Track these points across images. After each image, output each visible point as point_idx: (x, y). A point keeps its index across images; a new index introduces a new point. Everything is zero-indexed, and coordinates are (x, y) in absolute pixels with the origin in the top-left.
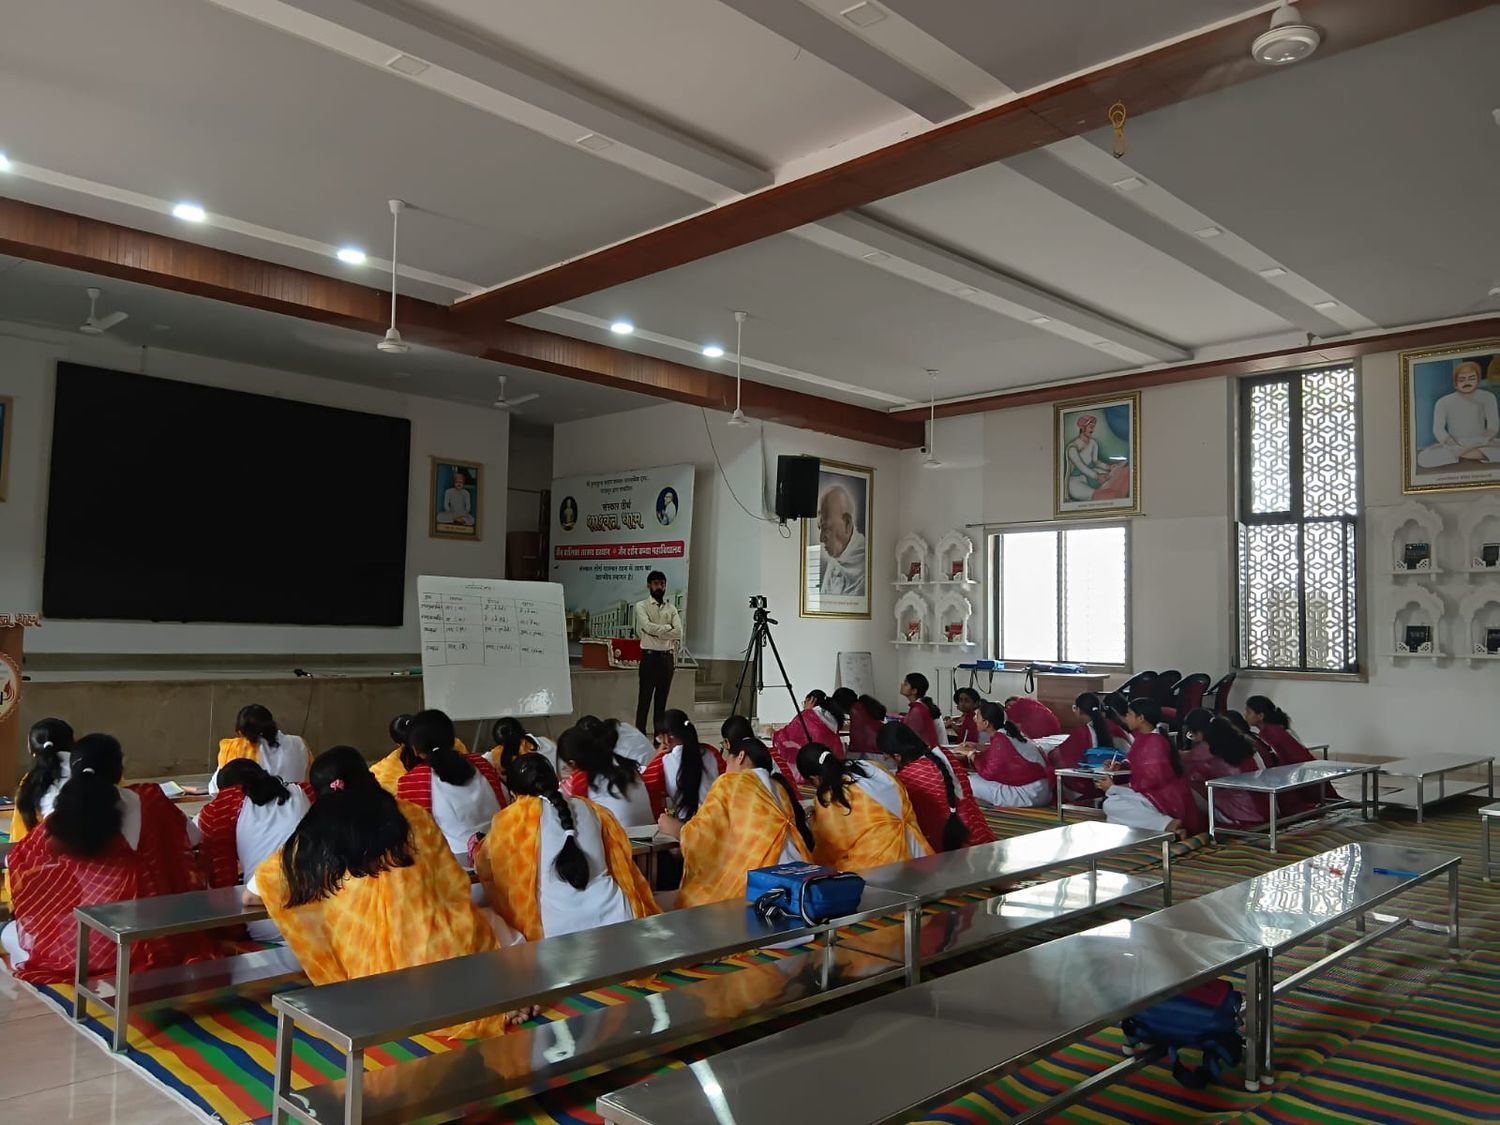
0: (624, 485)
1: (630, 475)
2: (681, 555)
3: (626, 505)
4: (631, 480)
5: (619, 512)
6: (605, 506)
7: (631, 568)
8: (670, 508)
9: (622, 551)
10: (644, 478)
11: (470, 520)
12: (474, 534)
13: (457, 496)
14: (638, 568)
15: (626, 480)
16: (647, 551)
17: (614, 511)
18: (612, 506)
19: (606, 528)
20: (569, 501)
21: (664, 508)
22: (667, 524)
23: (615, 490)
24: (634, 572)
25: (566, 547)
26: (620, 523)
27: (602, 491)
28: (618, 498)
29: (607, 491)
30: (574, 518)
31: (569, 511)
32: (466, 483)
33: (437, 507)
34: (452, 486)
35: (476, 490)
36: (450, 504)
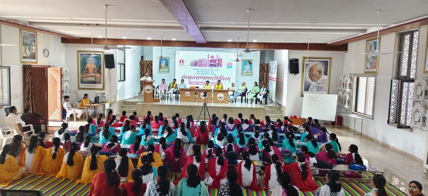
8: (275, 70)
11: (250, 72)
13: (248, 67)
16: (274, 80)
17: (272, 70)
22: (275, 74)
25: (270, 77)
26: (273, 73)
28: (273, 67)
32: (249, 64)
33: (243, 69)
34: (246, 65)
35: (252, 65)
36: (246, 69)
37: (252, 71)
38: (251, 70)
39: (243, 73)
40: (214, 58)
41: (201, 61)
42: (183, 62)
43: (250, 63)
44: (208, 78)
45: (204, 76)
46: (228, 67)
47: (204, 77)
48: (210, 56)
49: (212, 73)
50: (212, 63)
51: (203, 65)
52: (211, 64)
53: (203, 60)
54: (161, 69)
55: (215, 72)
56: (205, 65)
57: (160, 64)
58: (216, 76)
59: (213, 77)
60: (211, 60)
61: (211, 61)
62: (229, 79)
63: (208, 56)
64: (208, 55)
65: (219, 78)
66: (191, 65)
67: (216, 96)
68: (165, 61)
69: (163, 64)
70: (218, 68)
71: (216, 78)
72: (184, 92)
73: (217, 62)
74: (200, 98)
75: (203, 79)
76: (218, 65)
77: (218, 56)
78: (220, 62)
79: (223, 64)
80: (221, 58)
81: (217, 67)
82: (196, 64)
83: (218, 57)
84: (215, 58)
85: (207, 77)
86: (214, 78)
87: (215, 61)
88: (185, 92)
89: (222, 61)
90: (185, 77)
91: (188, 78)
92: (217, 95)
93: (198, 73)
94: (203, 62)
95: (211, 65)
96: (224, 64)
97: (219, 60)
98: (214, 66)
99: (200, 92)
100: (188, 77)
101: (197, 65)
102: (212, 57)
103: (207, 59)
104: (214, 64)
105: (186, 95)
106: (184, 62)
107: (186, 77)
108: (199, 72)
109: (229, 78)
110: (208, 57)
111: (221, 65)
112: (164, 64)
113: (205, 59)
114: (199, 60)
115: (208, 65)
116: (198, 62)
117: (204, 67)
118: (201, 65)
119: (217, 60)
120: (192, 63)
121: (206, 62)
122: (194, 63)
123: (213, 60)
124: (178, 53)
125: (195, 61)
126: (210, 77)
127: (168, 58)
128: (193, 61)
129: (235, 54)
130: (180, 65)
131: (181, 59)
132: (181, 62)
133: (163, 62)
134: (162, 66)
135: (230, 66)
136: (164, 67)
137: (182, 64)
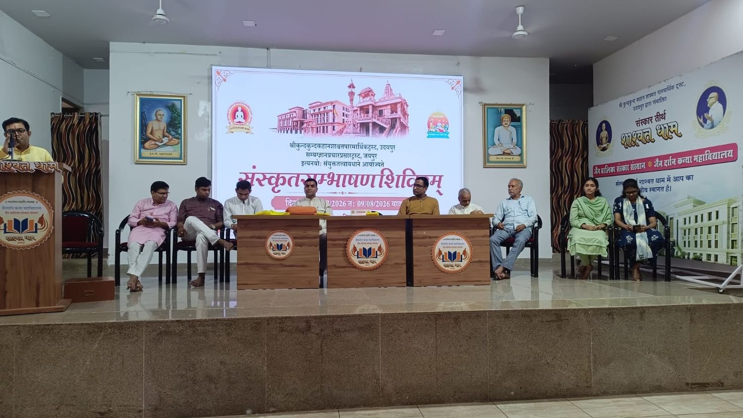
0: (657, 97)
1: (664, 85)
2: (734, 159)
3: (660, 116)
4: (665, 90)
5: (653, 126)
6: (638, 123)
7: (669, 180)
9: (658, 163)
10: (681, 84)
11: (517, 151)
12: (522, 161)
13: (505, 133)
14: (676, 179)
15: (659, 92)
16: (688, 159)
17: (647, 126)
18: (645, 121)
19: (640, 143)
20: (604, 125)
21: (707, 110)
22: (712, 127)
23: (647, 104)
24: (672, 184)
25: (603, 166)
26: (655, 136)
27: (635, 108)
28: (652, 111)
29: (641, 106)
30: (609, 139)
31: (604, 134)
32: (512, 121)
33: (488, 142)
34: (500, 125)
35: (521, 126)
36: (499, 140)
37: (521, 148)
38: (519, 144)
39: (492, 159)
40: (377, 98)
41: (322, 110)
42: (245, 116)
43: (516, 119)
44: (352, 181)
45: (337, 170)
46: (431, 134)
47: (336, 178)
48: (357, 91)
49: (369, 160)
50: (371, 118)
51: (330, 128)
52: (362, 125)
53: (330, 107)
54: (147, 145)
55: (383, 156)
56: (338, 128)
57: (144, 126)
58: (387, 173)
59: (374, 176)
60: (362, 108)
61: (364, 109)
62: (436, 184)
63: (350, 90)
64: (352, 86)
65: (399, 177)
66: (282, 129)
67: (431, 251)
68: (164, 114)
69: (158, 125)
70: (394, 139)
71: (385, 179)
72: (257, 233)
73: (387, 113)
74: (345, 264)
75: (335, 183)
76: (393, 127)
77: (388, 89)
78: (399, 114)
79: (411, 122)
80: (404, 97)
81: (389, 134)
82: (302, 123)
83: (392, 94)
84: (379, 97)
85: (348, 177)
86: (378, 179)
87: (381, 112)
88: (266, 238)
89: (409, 111)
90: (256, 176)
91: (270, 183)
92: (433, 244)
93: (312, 159)
94: (331, 114)
95: (365, 127)
96: (417, 120)
97: (394, 108)
98: (377, 129)
99: (345, 234)
100: (268, 176)
101: (305, 126)
102: (368, 93)
103: (348, 103)
104: (374, 124)
105: (271, 252)
106: (250, 115)
107: (261, 177)
108: (315, 154)
109: (437, 179)
110: (352, 94)
111: (404, 127)
112: (163, 125)
113: (339, 103)
114: (314, 107)
115: (350, 125)
116: (308, 115)
117: (335, 134)
118: (324, 127)
119: (389, 107)
120: (282, 119)
121: (344, 116)
122: (295, 119)
123: (370, 107)
124: (224, 77)
125: (297, 111)
126: (360, 177)
127: (181, 100)
128: (289, 111)
129: (458, 82)
130: (235, 126)
131: (237, 104)
132: (236, 117)
133: (159, 117)
134: (152, 133)
135: (442, 131)
136: (161, 136)
137: (239, 122)
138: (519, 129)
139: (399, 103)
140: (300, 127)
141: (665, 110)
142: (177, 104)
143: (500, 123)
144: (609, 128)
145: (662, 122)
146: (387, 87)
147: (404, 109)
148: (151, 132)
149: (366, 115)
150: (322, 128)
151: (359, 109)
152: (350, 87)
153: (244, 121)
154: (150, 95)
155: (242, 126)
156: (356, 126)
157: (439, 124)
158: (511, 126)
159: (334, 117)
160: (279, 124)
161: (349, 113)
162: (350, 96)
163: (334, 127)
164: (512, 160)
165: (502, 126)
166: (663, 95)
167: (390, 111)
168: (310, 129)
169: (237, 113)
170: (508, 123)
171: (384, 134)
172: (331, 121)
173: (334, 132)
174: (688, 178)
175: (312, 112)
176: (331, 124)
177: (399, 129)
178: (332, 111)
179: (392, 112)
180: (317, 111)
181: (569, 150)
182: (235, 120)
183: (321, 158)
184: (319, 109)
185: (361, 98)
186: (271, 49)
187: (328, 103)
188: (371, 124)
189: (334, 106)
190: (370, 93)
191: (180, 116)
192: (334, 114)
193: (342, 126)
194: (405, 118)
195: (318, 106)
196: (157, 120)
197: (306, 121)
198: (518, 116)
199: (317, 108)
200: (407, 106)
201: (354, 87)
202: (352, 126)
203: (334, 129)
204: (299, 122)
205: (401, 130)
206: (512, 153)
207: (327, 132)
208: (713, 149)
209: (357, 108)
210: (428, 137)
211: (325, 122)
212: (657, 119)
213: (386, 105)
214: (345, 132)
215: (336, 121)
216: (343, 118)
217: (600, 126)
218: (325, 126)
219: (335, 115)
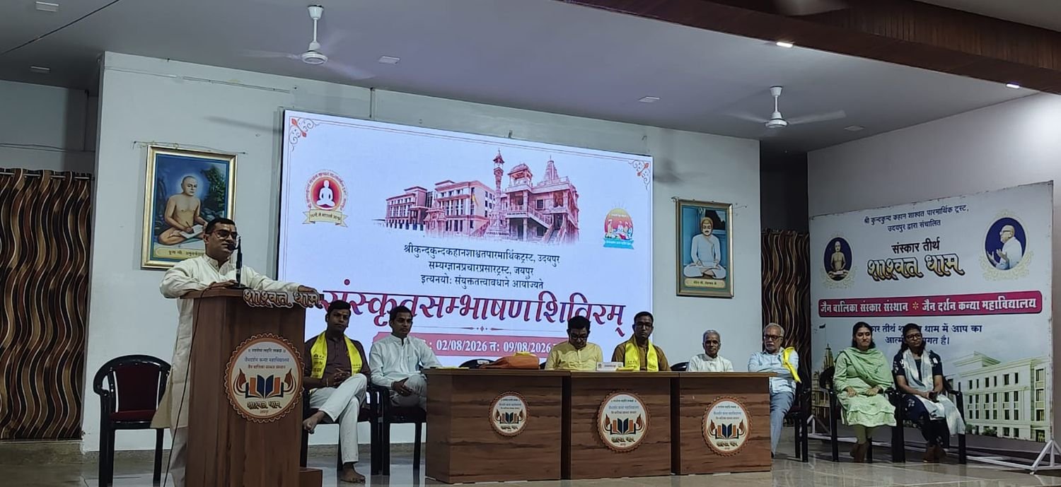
0: (927, 218)
1: (936, 205)
2: (1038, 310)
3: (929, 244)
4: (938, 211)
5: (920, 255)
6: (895, 248)
7: (946, 329)
8: (1011, 247)
9: (928, 305)
10: (962, 208)
11: (721, 273)
12: (727, 288)
13: (704, 245)
14: (956, 329)
15: (930, 212)
16: (973, 305)
17: (911, 254)
18: (907, 247)
19: (899, 276)
20: (838, 243)
21: (1001, 246)
22: (1008, 268)
23: (911, 226)
24: (951, 334)
25: (837, 302)
26: (922, 268)
27: (891, 228)
28: (919, 236)
29: (900, 227)
30: (847, 264)
31: (838, 256)
32: (714, 228)
35: (726, 236)
36: (697, 254)
37: (727, 268)
38: (724, 263)
39: (689, 283)
40: (535, 181)
41: (455, 194)
42: (335, 197)
43: (720, 225)
44: (497, 310)
45: (475, 291)
46: (609, 243)
47: (473, 305)
48: (507, 168)
49: (522, 277)
50: (525, 212)
51: (466, 223)
52: (513, 221)
53: (466, 191)
54: (165, 236)
55: (541, 271)
56: (477, 224)
57: (161, 201)
58: (547, 298)
59: (529, 303)
60: (512, 195)
61: (516, 197)
62: (616, 317)
63: (497, 166)
64: (499, 160)
65: (564, 304)
66: (394, 221)
67: (702, 423)
68: (197, 183)
69: (186, 203)
70: (556, 245)
71: (544, 309)
72: (479, 397)
73: (548, 203)
74: (594, 444)
75: (471, 312)
76: (556, 227)
77: (551, 170)
78: (565, 209)
79: (582, 222)
80: (573, 182)
81: (550, 238)
82: (424, 214)
83: (556, 177)
84: (538, 180)
85: (490, 303)
86: (534, 307)
87: (540, 203)
89: (579, 203)
91: (372, 310)
93: (438, 272)
94: (467, 201)
95: (516, 226)
96: (589, 219)
97: (558, 197)
98: (534, 230)
99: (596, 398)
100: (369, 298)
101: (428, 217)
102: (521, 173)
103: (493, 187)
104: (530, 221)
105: (498, 425)
106: (343, 196)
107: (358, 299)
108: (442, 265)
109: (617, 310)
110: (499, 172)
111: (572, 229)
112: (195, 202)
113: (481, 184)
114: (443, 189)
115: (495, 220)
116: (433, 201)
117: (474, 234)
118: (456, 221)
119: (552, 196)
120: (394, 204)
121: (486, 205)
122: (413, 207)
123: (525, 194)
124: (304, 130)
125: (417, 193)
126: (508, 304)
127: (228, 163)
128: (405, 193)
129: (646, 166)
130: (318, 212)
131: (323, 176)
132: (320, 197)
133: (188, 189)
134: (174, 216)
135: (623, 237)
136: (191, 223)
137: (325, 206)
138: (723, 239)
139: (565, 191)
140: (421, 219)
141: (938, 238)
142: (221, 168)
143: (698, 231)
144: (846, 249)
145: (934, 252)
146: (549, 166)
147: (572, 200)
148: (173, 214)
149: (518, 207)
150: (453, 222)
151: (509, 197)
152: (496, 160)
153: (332, 204)
154: (177, 150)
155: (330, 213)
156: (504, 223)
157: (620, 227)
158: (714, 235)
159: (472, 206)
160: (389, 212)
161: (494, 202)
162: (497, 176)
163: (471, 222)
164: (714, 286)
165: (702, 235)
166: (935, 217)
167: (553, 203)
168: (437, 223)
169: (322, 191)
170: (710, 230)
171: (543, 238)
172: (467, 212)
173: (473, 230)
174: (975, 328)
175: (440, 196)
176: (468, 217)
177: (565, 230)
178: (468, 196)
179: (556, 205)
180: (447, 195)
181: (779, 275)
182: (319, 203)
183: (452, 271)
184: (450, 193)
185: (512, 180)
186: (376, 90)
187: (462, 184)
188: (525, 222)
189: (473, 189)
190: (526, 173)
191: (225, 189)
192: (472, 202)
193: (484, 222)
194: (574, 215)
195: (448, 187)
196: (184, 193)
197: (430, 210)
198: (722, 220)
199: (447, 191)
200: (577, 196)
201: (502, 162)
202: (498, 222)
203: (471, 227)
204: (419, 212)
205: (568, 233)
206: (715, 276)
207: (461, 230)
208: (1010, 296)
209: (506, 195)
210: (604, 246)
211: (459, 214)
212: (926, 247)
213: (547, 193)
214: (487, 231)
215: (475, 214)
216: (486, 209)
217: (832, 244)
218: (459, 219)
219: (474, 204)
